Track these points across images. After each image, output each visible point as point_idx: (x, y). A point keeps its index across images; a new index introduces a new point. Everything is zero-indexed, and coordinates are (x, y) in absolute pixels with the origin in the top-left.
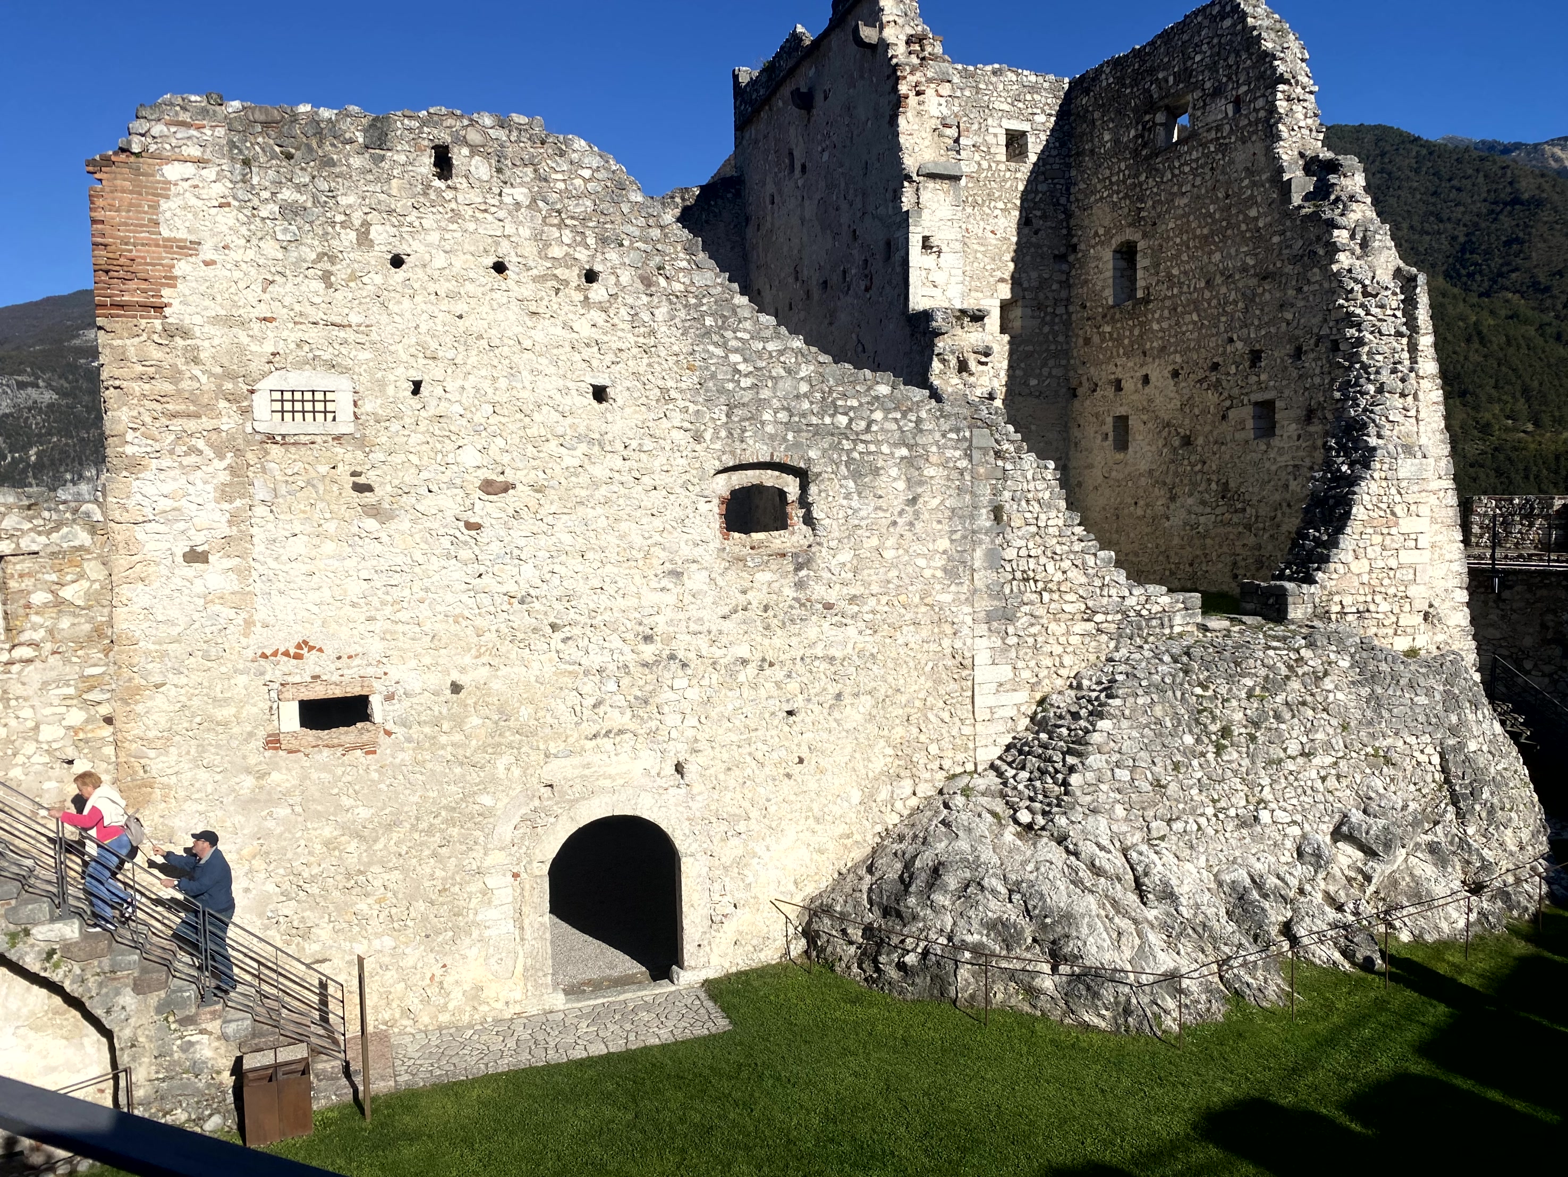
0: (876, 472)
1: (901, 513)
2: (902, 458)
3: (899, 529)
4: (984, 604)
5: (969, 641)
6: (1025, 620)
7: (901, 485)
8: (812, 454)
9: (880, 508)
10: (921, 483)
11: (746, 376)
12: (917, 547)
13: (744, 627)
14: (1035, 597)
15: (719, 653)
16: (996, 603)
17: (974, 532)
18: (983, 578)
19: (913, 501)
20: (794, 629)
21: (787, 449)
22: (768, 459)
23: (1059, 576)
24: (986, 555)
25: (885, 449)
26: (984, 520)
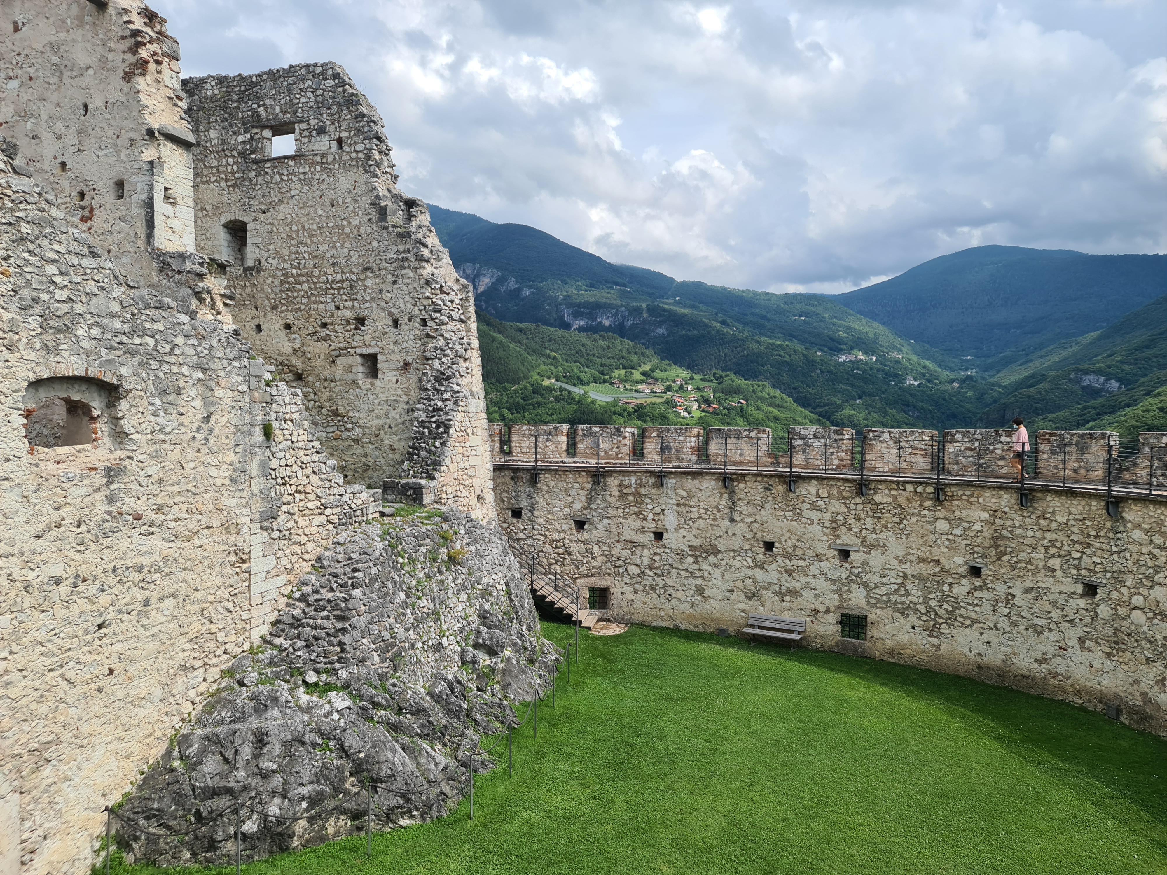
0: (179, 392)
1: (198, 430)
2: (199, 380)
3: (197, 444)
4: (259, 507)
5: (248, 538)
6: (283, 517)
7: (198, 403)
8: (124, 371)
9: (181, 424)
10: (214, 404)
11: (61, 288)
12: (210, 459)
13: (58, 544)
14: (290, 498)
15: (32, 575)
16: (266, 504)
17: (251, 445)
18: (258, 484)
19: (207, 419)
20: (107, 542)
21: (101, 365)
22: (83, 373)
23: (305, 481)
24: (259, 465)
25: (185, 370)
26: (258, 437)
